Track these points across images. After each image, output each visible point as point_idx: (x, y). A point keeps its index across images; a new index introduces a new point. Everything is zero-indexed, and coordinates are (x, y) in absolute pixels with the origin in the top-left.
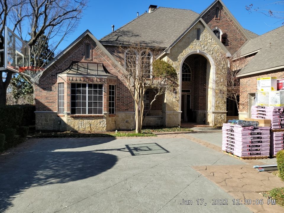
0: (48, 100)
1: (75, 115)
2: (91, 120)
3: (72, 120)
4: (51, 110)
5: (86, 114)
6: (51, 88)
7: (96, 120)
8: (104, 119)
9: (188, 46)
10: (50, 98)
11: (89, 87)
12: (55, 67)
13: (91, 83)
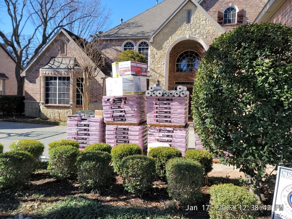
0: (33, 91)
1: (48, 105)
2: (60, 110)
3: (45, 109)
4: (35, 100)
5: (56, 104)
6: (35, 81)
7: (64, 110)
8: (70, 110)
9: (175, 32)
10: (34, 90)
11: (59, 79)
12: (38, 62)
13: (60, 76)
